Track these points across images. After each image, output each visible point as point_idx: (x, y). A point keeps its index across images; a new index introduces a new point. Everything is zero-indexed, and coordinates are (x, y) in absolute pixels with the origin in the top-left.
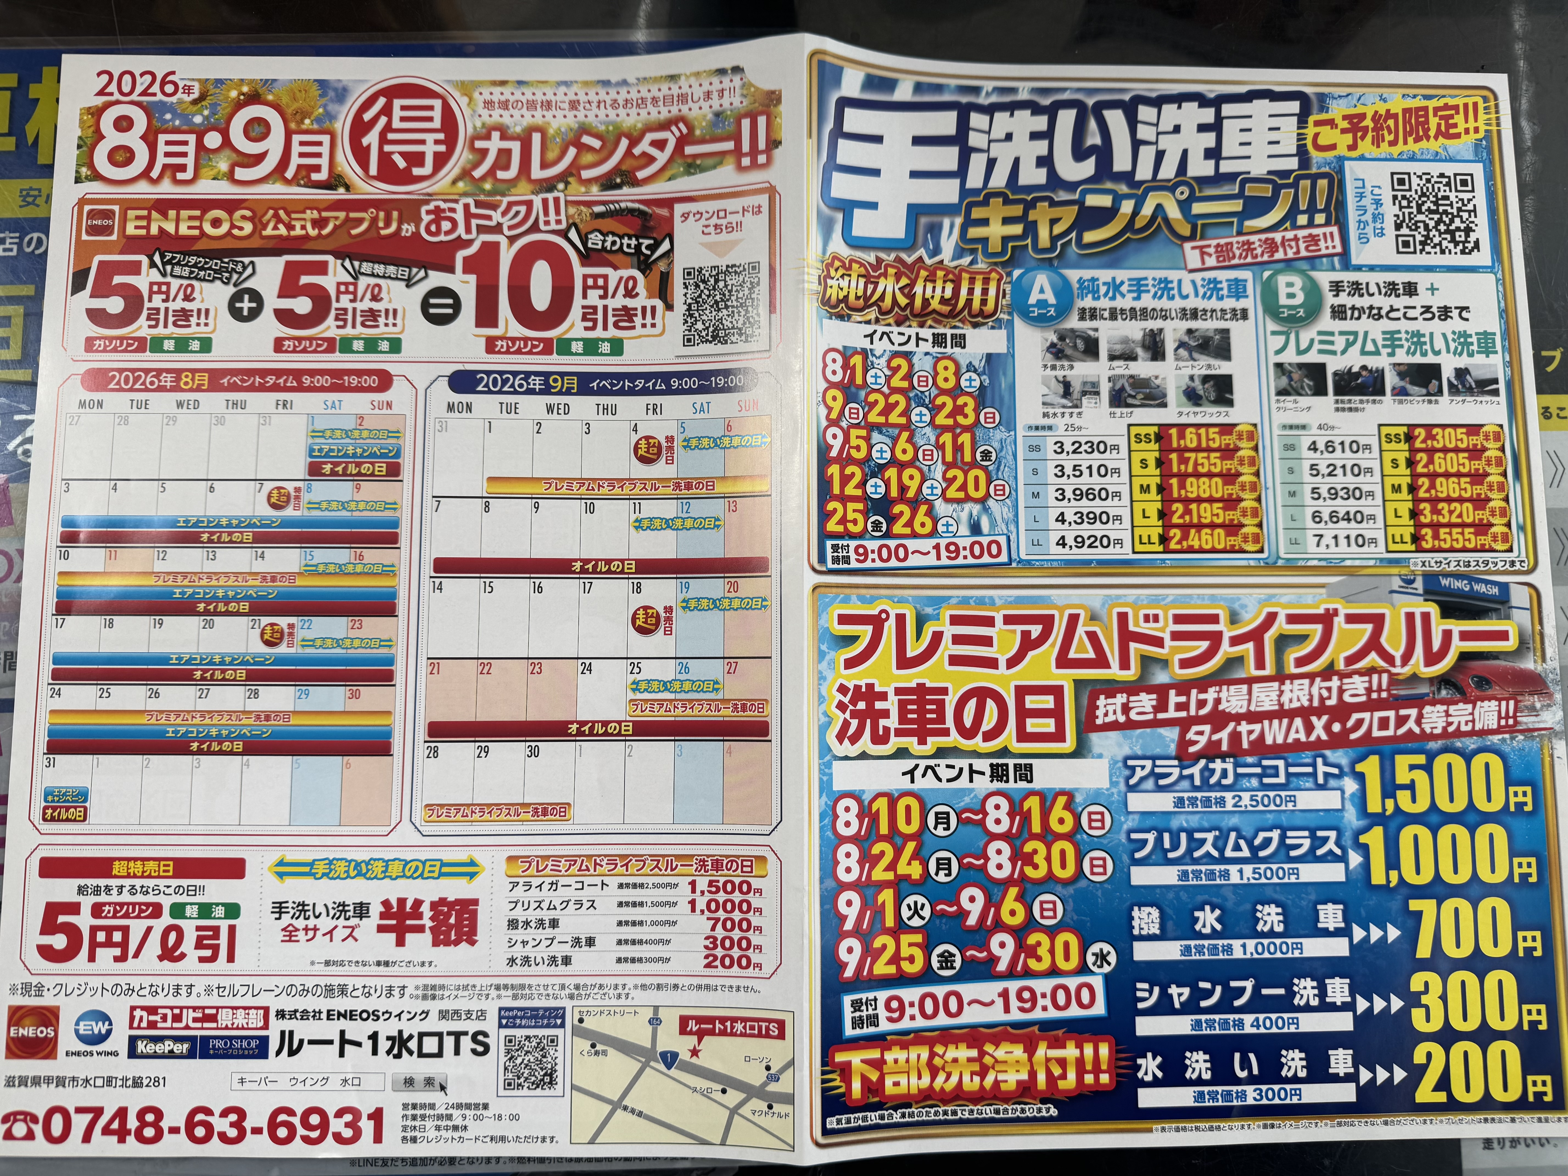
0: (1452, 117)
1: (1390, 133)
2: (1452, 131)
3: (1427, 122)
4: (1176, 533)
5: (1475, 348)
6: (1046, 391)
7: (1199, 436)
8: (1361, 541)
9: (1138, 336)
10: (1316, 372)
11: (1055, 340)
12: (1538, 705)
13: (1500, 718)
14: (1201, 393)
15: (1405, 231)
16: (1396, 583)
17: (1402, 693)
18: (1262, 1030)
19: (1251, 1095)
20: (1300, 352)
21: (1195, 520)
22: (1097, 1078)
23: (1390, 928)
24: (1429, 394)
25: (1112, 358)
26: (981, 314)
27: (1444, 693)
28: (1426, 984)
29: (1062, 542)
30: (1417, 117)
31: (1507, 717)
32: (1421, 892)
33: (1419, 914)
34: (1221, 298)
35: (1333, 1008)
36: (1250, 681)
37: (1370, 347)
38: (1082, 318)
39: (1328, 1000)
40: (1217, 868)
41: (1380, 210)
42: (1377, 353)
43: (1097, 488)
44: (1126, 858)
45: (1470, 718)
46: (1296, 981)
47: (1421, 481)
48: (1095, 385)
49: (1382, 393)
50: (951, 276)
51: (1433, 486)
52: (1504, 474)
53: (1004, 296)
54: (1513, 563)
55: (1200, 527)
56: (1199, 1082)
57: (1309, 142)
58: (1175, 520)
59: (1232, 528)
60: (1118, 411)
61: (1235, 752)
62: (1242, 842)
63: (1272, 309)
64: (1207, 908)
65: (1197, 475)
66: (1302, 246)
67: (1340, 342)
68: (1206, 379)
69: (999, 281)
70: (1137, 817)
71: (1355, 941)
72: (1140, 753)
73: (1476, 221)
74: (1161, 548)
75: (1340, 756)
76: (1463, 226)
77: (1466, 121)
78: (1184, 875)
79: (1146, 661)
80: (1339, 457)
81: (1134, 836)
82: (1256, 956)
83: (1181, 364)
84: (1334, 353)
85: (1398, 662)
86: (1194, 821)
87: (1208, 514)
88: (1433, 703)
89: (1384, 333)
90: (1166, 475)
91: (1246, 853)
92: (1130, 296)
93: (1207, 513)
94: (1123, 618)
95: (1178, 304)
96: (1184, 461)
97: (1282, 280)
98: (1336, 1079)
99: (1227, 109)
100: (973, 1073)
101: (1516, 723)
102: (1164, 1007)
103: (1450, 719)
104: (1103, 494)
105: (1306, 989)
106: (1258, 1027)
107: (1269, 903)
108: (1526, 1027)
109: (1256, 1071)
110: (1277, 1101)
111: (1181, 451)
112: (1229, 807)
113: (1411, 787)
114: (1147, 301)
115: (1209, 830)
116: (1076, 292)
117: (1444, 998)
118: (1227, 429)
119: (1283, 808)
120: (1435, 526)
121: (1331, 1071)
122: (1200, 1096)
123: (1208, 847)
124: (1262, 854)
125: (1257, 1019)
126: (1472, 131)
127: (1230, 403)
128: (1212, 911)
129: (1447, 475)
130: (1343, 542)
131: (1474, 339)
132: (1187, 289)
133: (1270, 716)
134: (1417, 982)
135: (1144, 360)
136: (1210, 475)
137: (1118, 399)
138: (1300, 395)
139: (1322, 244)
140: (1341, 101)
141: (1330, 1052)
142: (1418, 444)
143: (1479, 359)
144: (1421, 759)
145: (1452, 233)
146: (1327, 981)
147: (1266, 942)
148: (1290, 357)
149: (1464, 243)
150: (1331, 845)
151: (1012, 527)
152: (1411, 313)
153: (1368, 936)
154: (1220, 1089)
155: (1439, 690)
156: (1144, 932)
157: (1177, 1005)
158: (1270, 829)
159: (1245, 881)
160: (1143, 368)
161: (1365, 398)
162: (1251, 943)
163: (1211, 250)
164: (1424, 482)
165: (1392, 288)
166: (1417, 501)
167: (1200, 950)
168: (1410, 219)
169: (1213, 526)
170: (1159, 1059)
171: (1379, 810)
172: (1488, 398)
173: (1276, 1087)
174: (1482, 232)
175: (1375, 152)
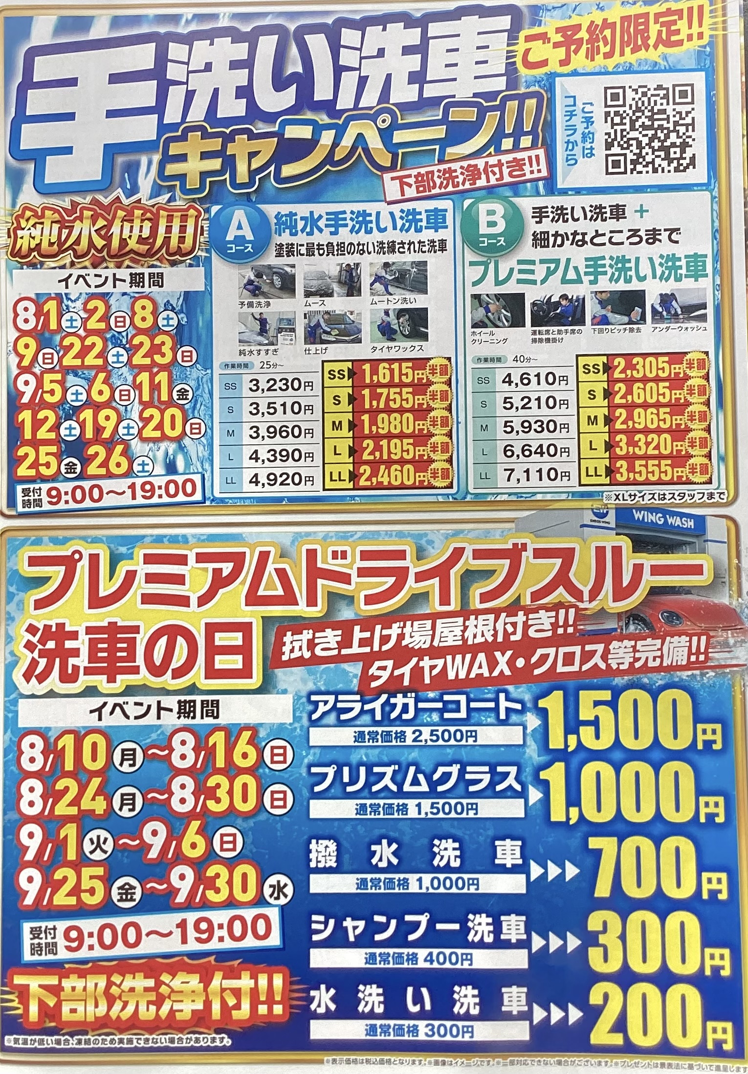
0: (674, 22)
1: (606, 45)
2: (673, 38)
3: (647, 29)
4: (366, 470)
5: (683, 271)
6: (243, 328)
7: (392, 371)
8: (554, 474)
9: (334, 271)
10: (515, 302)
11: (253, 278)
12: (731, 641)
13: (690, 653)
14: (396, 327)
15: (616, 150)
16: (588, 518)
17: (589, 628)
18: (435, 965)
19: (423, 1030)
20: (498, 283)
21: (385, 457)
22: (270, 1009)
23: (568, 865)
24: (631, 322)
25: (308, 294)
26: (179, 251)
27: (632, 628)
28: (605, 924)
29: (255, 480)
30: (637, 25)
31: (698, 653)
32: (601, 830)
33: (598, 853)
34: (418, 230)
35: (507, 945)
36: (434, 617)
37: (571, 275)
38: (279, 255)
39: (503, 937)
40: (395, 802)
41: (591, 129)
42: (579, 281)
43: (291, 425)
44: (306, 793)
45: (659, 653)
46: (471, 917)
47: (618, 412)
48: (290, 321)
49: (583, 323)
50: (149, 215)
51: (630, 417)
52: (707, 403)
53: (202, 234)
54: (711, 496)
55: (389, 463)
56: (372, 1015)
57: (519, 60)
58: (366, 456)
59: (421, 464)
60: (313, 347)
61: (416, 687)
62: (421, 777)
63: (471, 238)
64: (384, 842)
65: (389, 411)
66: (506, 171)
67: (540, 271)
68: (400, 313)
69: (197, 217)
70: (318, 751)
71: (532, 879)
72: (323, 688)
73: (694, 135)
74: (351, 485)
75: (523, 692)
76: (678, 141)
77: (690, 27)
78: (362, 808)
79: (333, 598)
80: (534, 390)
81: (314, 770)
82: (431, 891)
83: (376, 299)
84: (534, 282)
85: (586, 597)
86: (374, 756)
87: (399, 451)
88: (621, 639)
89: (587, 259)
90: (358, 411)
91: (424, 787)
92: (327, 231)
93: (397, 449)
94: (312, 555)
95: (377, 236)
96: (375, 396)
97: (483, 207)
98: (508, 1017)
99: (434, 29)
100: (149, 1003)
101: (707, 659)
102: (338, 940)
103: (637, 655)
104: (296, 432)
105: (481, 926)
106: (432, 961)
107: (446, 838)
108: (708, 972)
109: (428, 1007)
110: (448, 1038)
111: (373, 386)
112: (409, 742)
113: (595, 723)
114: (345, 235)
115: (388, 765)
116: (273, 227)
117: (623, 937)
118: (420, 363)
119: (463, 742)
120: (631, 459)
121: (504, 1009)
122: (372, 1029)
123: (387, 781)
124: (440, 789)
125: (431, 954)
126: (695, 37)
127: (425, 337)
128: (389, 845)
129: (645, 406)
130: (534, 475)
131: (683, 263)
132: (385, 222)
133: (453, 651)
134: (595, 921)
135: (339, 295)
136: (401, 411)
137: (313, 335)
138: (498, 327)
139: (527, 168)
140: (555, 13)
141: (504, 990)
142: (617, 375)
143: (688, 283)
144: (606, 695)
145: (667, 150)
146: (503, 918)
147: (442, 876)
148: (488, 288)
149: (678, 159)
150: (511, 781)
151: (207, 466)
152: (617, 238)
153: (546, 873)
154: (392, 1023)
155: (627, 624)
156: (321, 865)
157: (352, 938)
158: (450, 764)
159: (423, 816)
160: (338, 304)
161: (563, 328)
162: (427, 878)
163: (411, 181)
164: (622, 413)
165: (599, 212)
166: (612, 433)
167: (376, 883)
168: (622, 137)
169: (402, 462)
170: (332, 991)
171: (562, 746)
172: (694, 324)
173: (448, 1024)
174: (699, 148)
175: (590, 66)
